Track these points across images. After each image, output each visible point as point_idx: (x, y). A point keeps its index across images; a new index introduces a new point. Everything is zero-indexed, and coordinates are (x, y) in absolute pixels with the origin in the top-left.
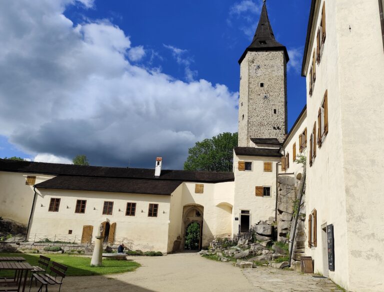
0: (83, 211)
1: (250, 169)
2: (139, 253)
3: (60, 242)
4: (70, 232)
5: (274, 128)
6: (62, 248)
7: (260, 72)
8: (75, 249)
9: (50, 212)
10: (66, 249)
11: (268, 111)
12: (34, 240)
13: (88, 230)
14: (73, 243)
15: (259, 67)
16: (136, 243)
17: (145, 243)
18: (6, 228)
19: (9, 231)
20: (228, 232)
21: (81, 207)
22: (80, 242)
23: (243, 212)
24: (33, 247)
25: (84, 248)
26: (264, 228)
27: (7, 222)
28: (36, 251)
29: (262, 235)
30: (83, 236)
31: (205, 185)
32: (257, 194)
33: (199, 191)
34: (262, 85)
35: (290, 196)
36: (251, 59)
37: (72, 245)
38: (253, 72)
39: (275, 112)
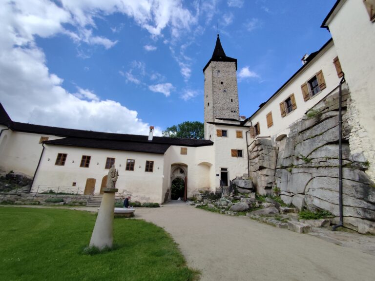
0: (87, 166)
1: (226, 136)
2: (137, 204)
3: (64, 194)
4: (74, 184)
5: (232, 111)
6: (65, 199)
7: (220, 75)
8: (77, 201)
9: (56, 166)
10: (68, 201)
11: (227, 100)
12: (36, 191)
13: (91, 183)
14: (76, 195)
15: (219, 71)
16: (134, 195)
17: (142, 195)
18: (15, 180)
19: (18, 183)
20: (207, 186)
21: (86, 162)
22: (83, 193)
23: (222, 169)
24: (35, 198)
25: (86, 200)
26: (245, 182)
27: (17, 175)
28: (37, 203)
29: (243, 188)
30: (86, 188)
31: (188, 148)
32: (233, 155)
33: (184, 152)
34: (222, 83)
35: (271, 155)
36: (213, 66)
37: (75, 196)
38: (215, 74)
39: (232, 101)
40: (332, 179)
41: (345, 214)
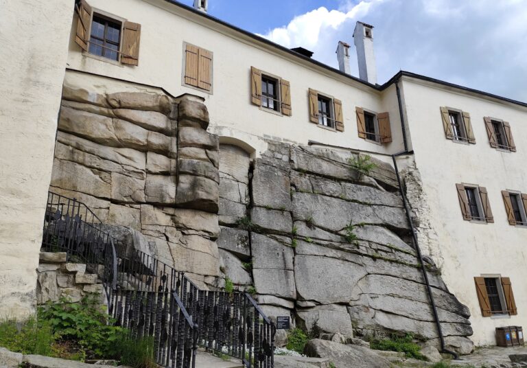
40: (409, 283)
41: (444, 333)
